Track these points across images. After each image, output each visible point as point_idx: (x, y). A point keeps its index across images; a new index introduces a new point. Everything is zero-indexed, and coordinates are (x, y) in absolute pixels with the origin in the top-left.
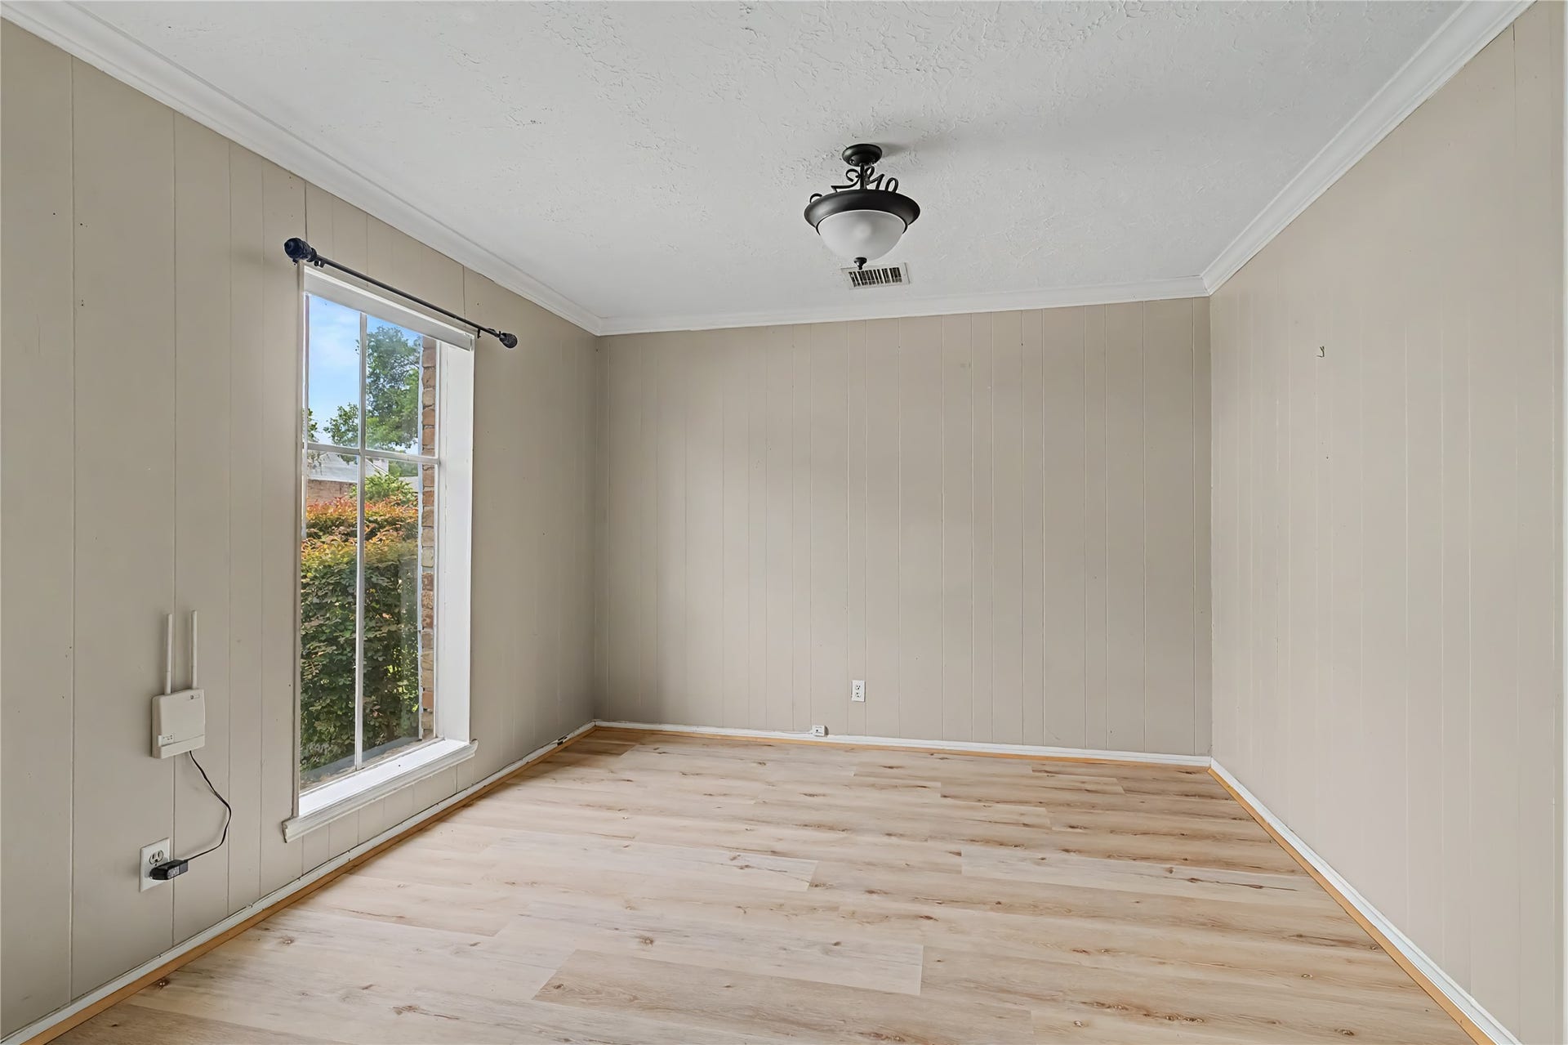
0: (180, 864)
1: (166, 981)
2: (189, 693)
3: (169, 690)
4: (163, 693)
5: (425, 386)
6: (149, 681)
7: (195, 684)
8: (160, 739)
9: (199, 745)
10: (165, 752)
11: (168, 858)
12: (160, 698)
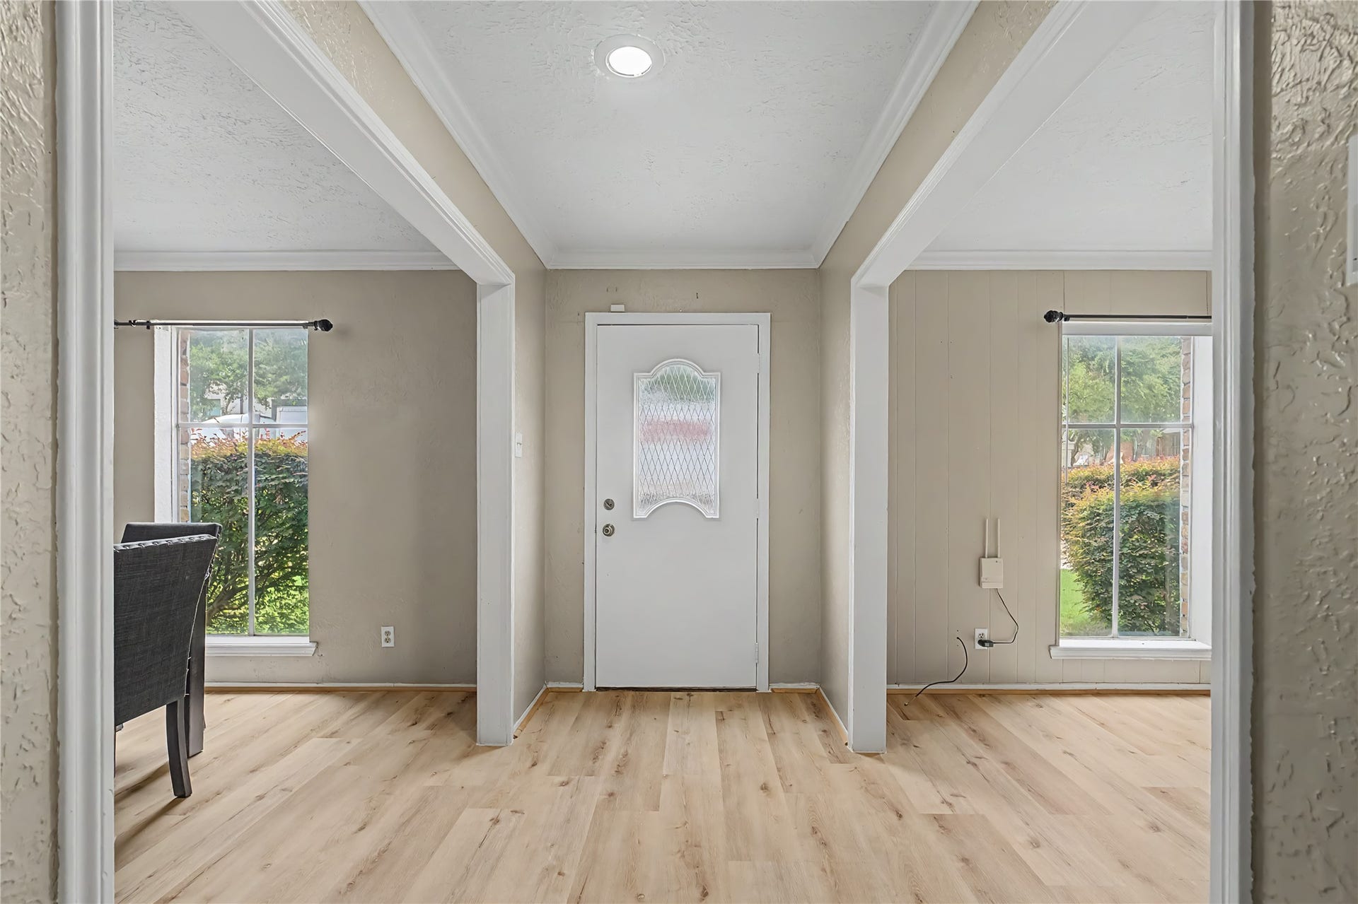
0: (991, 643)
1: (984, 696)
2: (996, 559)
3: (986, 556)
4: (984, 557)
5: (1185, 370)
6: (980, 552)
7: (999, 556)
8: (982, 580)
9: (1000, 586)
10: (984, 586)
11: (986, 638)
12: (983, 559)
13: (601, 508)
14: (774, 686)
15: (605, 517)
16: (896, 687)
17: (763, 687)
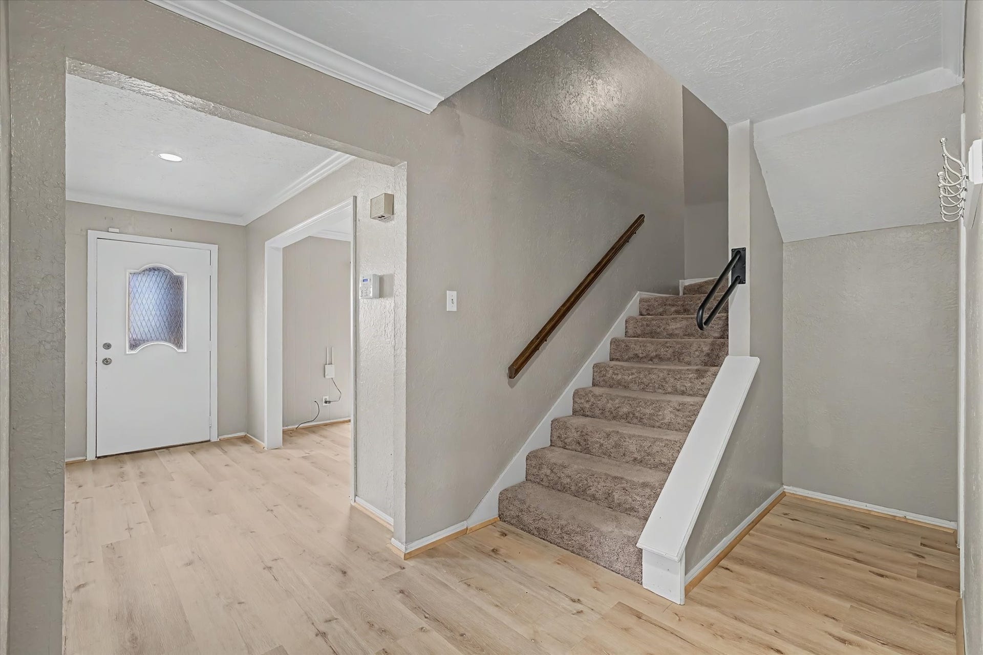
0: (330, 402)
2: (331, 365)
4: (326, 364)
6: (325, 363)
7: (333, 364)
8: (326, 374)
9: (333, 377)
10: (327, 377)
11: (328, 400)
12: (326, 366)
13: (100, 348)
14: (220, 437)
15: (104, 354)
16: (286, 428)
17: (214, 439)
